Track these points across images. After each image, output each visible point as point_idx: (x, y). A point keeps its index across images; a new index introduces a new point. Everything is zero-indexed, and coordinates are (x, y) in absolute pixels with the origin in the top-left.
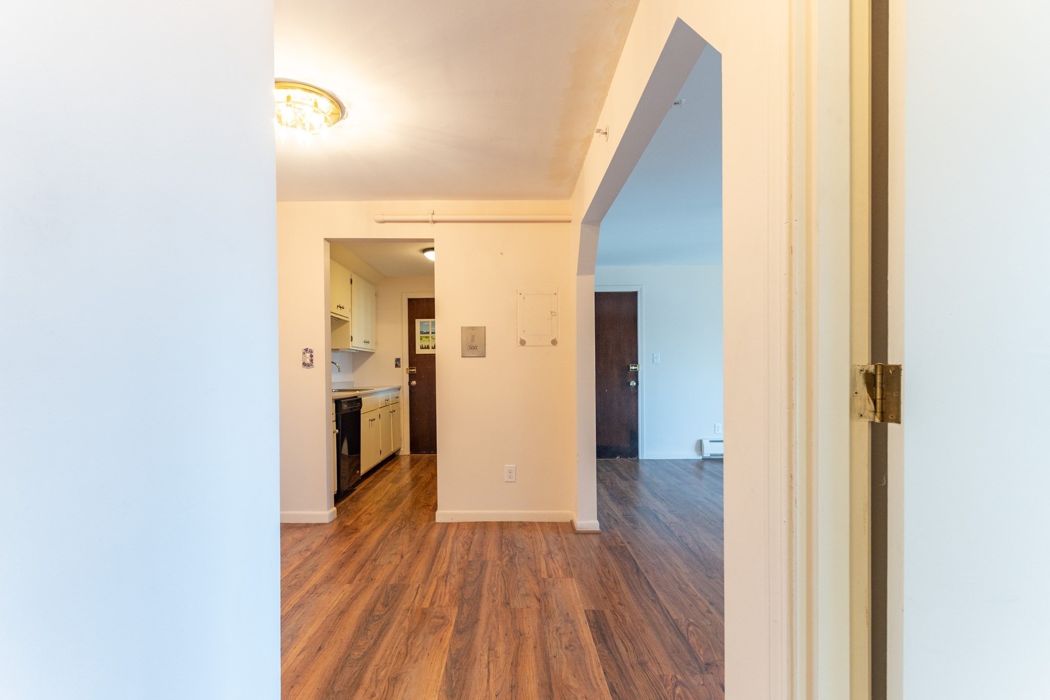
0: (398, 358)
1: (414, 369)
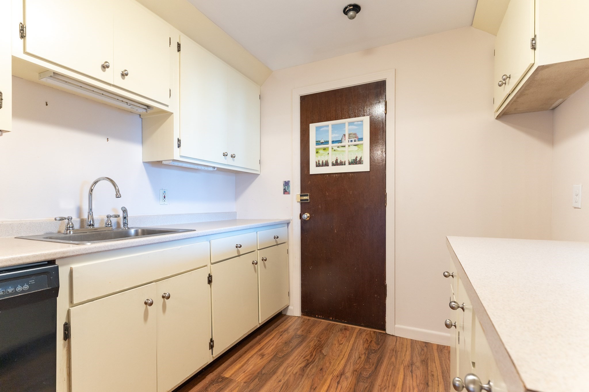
0: (287, 180)
1: (306, 195)
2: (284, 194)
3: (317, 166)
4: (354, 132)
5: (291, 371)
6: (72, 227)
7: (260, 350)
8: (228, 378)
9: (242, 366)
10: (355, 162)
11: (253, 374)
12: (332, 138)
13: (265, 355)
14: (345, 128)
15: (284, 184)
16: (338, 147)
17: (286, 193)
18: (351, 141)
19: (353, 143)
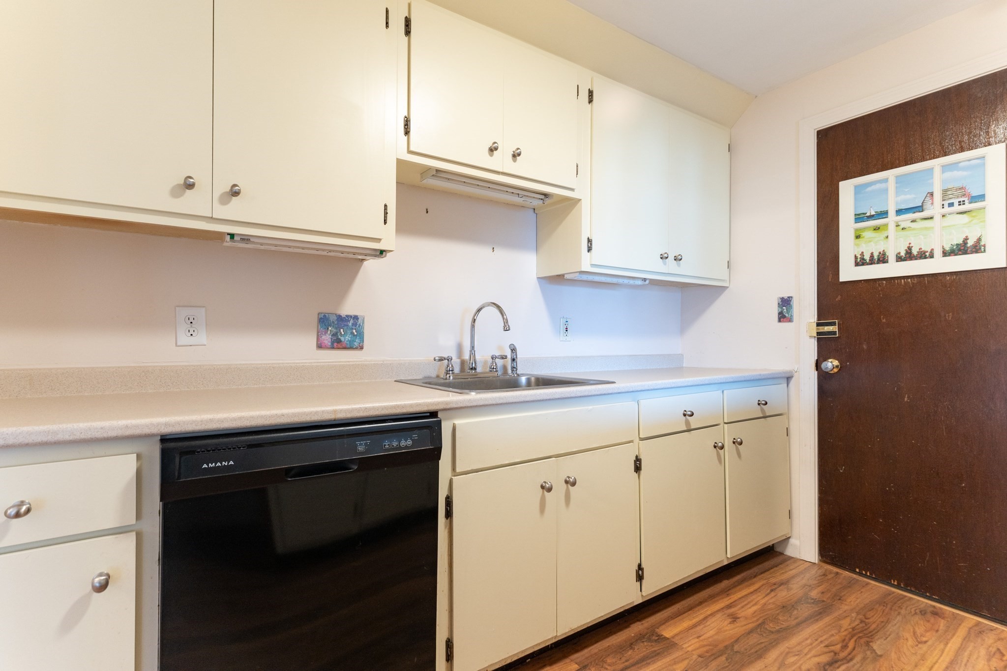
0: (785, 295)
1: (833, 324)
2: (780, 321)
3: (857, 264)
4: (960, 185)
5: (796, 664)
6: (452, 371)
7: (729, 606)
8: (668, 639)
9: (695, 626)
10: (962, 249)
11: (716, 646)
12: (897, 203)
13: (739, 618)
14: (932, 178)
15: (779, 304)
16: (913, 221)
17: (785, 320)
18: (951, 205)
19: (957, 208)
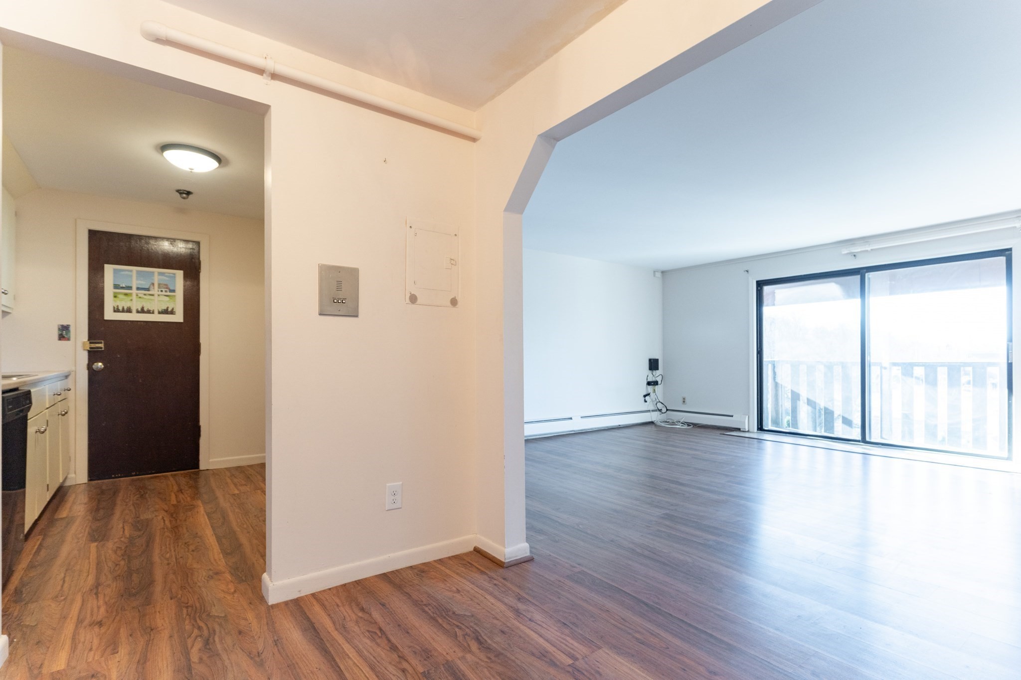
0: (65, 324)
1: (101, 343)
2: (59, 340)
4: (165, 283)
10: (165, 312)
12: (137, 284)
14: (153, 277)
15: (59, 329)
16: (145, 295)
17: (63, 339)
18: (162, 291)
19: (164, 293)
